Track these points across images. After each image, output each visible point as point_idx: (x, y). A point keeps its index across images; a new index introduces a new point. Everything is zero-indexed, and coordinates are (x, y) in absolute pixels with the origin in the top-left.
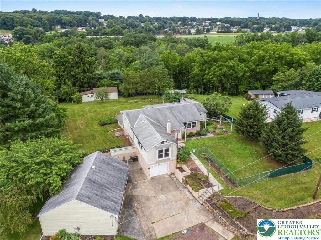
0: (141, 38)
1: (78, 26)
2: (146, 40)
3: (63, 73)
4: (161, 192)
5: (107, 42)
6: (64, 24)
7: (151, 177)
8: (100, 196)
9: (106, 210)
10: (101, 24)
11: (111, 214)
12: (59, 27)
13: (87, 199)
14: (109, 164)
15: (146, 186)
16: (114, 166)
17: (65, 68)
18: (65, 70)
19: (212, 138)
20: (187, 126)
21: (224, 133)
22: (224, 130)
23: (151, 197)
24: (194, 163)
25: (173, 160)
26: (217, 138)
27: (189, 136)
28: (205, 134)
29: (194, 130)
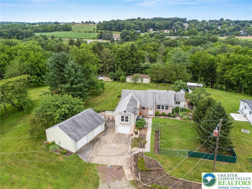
0: (201, 40)
1: (165, 29)
2: (205, 41)
3: (120, 62)
4: (116, 142)
5: (173, 41)
6: (157, 28)
7: (118, 133)
8: (72, 130)
9: (70, 137)
10: (183, 27)
11: (72, 140)
12: (152, 30)
13: (64, 129)
14: (92, 116)
15: (111, 137)
16: (94, 118)
17: (122, 59)
18: (121, 60)
19: (177, 121)
20: (161, 107)
21: (190, 119)
22: (190, 117)
23: (108, 143)
24: (146, 132)
25: (132, 126)
26: (181, 121)
27: (160, 115)
28: (174, 117)
29: (167, 112)
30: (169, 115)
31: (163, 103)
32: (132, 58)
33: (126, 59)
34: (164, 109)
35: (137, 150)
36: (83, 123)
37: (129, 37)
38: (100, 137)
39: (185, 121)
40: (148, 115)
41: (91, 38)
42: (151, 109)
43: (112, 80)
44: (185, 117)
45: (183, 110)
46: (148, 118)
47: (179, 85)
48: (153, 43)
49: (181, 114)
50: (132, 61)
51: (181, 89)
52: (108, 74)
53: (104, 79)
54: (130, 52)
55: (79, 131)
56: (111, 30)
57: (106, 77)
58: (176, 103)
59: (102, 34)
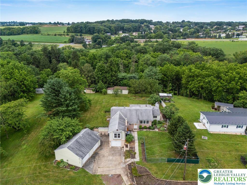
0: (167, 46)
1: (134, 31)
2: (171, 48)
3: (100, 76)
4: (112, 155)
5: (143, 48)
6: (125, 30)
7: (112, 147)
8: (78, 149)
9: (77, 155)
10: (150, 29)
11: (79, 158)
12: (122, 32)
13: (72, 149)
14: (90, 135)
15: (107, 150)
16: (92, 137)
18: (102, 74)
19: (156, 132)
20: (143, 122)
22: (166, 129)
23: (106, 156)
24: (134, 144)
25: (123, 140)
26: (159, 133)
27: (143, 128)
28: (154, 129)
29: (148, 125)
30: (149, 128)
31: (145, 119)
32: (111, 72)
33: (106, 72)
34: (145, 123)
35: (130, 161)
36: (84, 142)
37: (101, 41)
38: (98, 152)
39: (162, 132)
40: (133, 129)
41: (63, 42)
42: (136, 124)
43: (94, 92)
44: (162, 129)
45: (160, 122)
46: (134, 131)
48: (125, 50)
49: (158, 126)
50: (112, 75)
51: (156, 102)
52: (89, 87)
53: (87, 91)
54: (109, 67)
55: (82, 149)
56: (82, 33)
57: (89, 90)
58: (154, 117)
59: (74, 38)
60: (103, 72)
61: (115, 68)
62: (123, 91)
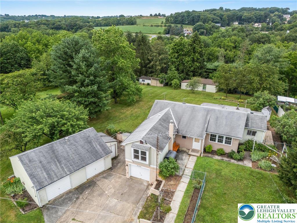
1: (256, 22)
4: (120, 195)
6: (243, 20)
7: (131, 176)
8: (42, 165)
9: (31, 179)
10: (283, 19)
11: (33, 185)
12: (237, 23)
13: (27, 162)
14: (90, 142)
15: (116, 182)
16: (92, 146)
17: (179, 55)
18: (178, 57)
19: (244, 168)
20: (217, 138)
21: (272, 169)
22: (275, 166)
23: (106, 194)
26: (252, 172)
27: (214, 153)
28: (240, 160)
29: (228, 148)
30: (230, 156)
31: (223, 130)
32: (193, 54)
33: (185, 55)
34: (222, 142)
36: (67, 153)
37: (204, 32)
38: (98, 181)
39: (263, 172)
40: (190, 150)
41: (157, 33)
42: (197, 140)
43: (162, 85)
44: (263, 163)
45: (261, 148)
46: (190, 155)
47: (261, 99)
48: (233, 37)
49: (255, 155)
50: (193, 58)
51: (264, 106)
52: (158, 77)
53: (152, 82)
54: (191, 46)
55: (53, 167)
56: (183, 24)
57: (154, 80)
58: (249, 133)
59: (170, 28)
60: (180, 54)
61: (201, 48)
62: (208, 86)
